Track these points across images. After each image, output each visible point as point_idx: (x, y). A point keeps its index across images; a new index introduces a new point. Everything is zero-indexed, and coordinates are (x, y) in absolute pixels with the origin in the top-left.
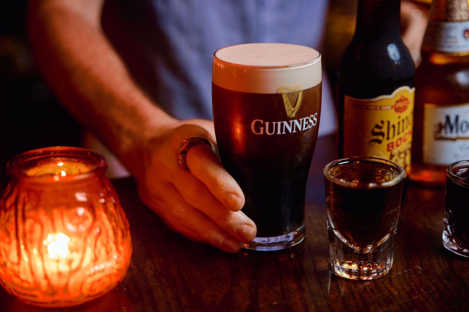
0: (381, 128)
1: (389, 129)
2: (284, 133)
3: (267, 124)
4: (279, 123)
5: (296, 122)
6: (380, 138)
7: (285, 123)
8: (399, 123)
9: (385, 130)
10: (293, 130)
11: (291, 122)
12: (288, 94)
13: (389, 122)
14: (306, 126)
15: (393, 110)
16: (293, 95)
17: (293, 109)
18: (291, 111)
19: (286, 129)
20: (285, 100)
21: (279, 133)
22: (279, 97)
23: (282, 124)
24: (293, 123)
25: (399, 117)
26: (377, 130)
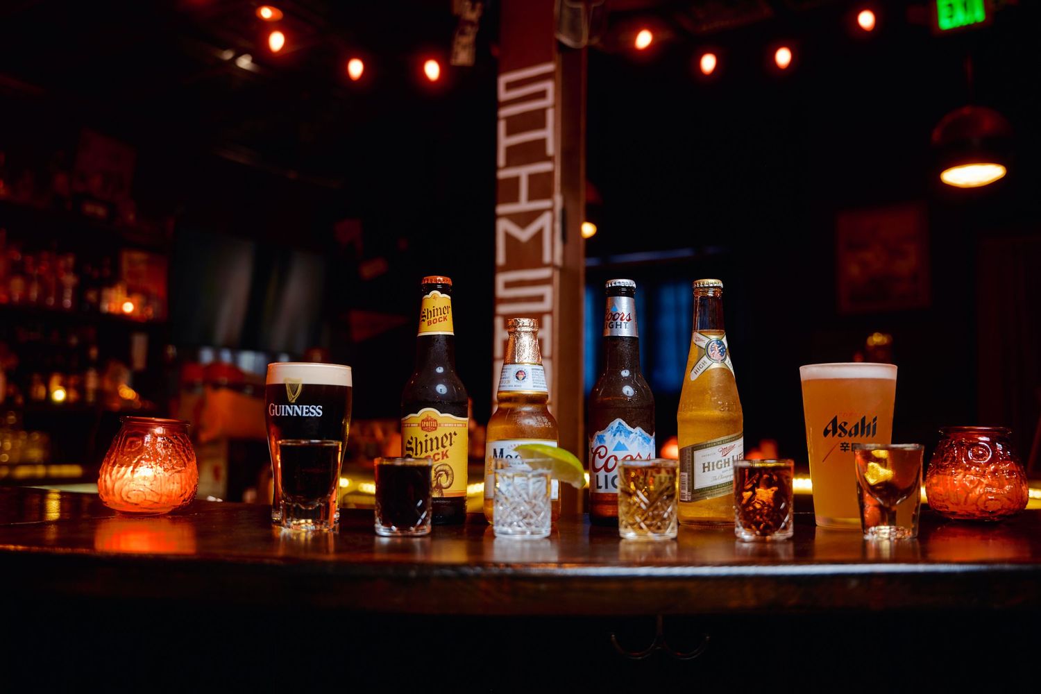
0: (410, 443)
1: (416, 446)
2: (287, 415)
3: (276, 406)
4: (283, 406)
5: (296, 407)
6: (410, 453)
7: (287, 406)
8: (426, 441)
9: (413, 446)
10: (293, 413)
11: (292, 406)
12: (290, 385)
13: (416, 439)
14: (306, 413)
15: (420, 428)
16: (294, 387)
17: (293, 397)
18: (292, 398)
19: (288, 412)
20: (287, 388)
21: (283, 415)
22: (283, 386)
23: (285, 408)
24: (293, 408)
25: (426, 436)
26: (409, 446)
